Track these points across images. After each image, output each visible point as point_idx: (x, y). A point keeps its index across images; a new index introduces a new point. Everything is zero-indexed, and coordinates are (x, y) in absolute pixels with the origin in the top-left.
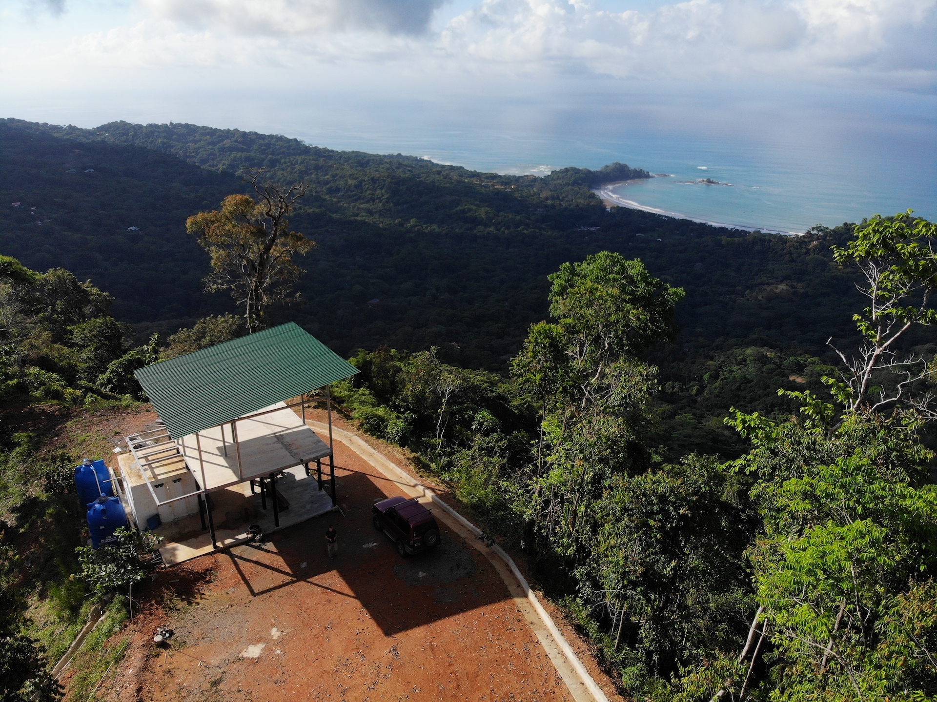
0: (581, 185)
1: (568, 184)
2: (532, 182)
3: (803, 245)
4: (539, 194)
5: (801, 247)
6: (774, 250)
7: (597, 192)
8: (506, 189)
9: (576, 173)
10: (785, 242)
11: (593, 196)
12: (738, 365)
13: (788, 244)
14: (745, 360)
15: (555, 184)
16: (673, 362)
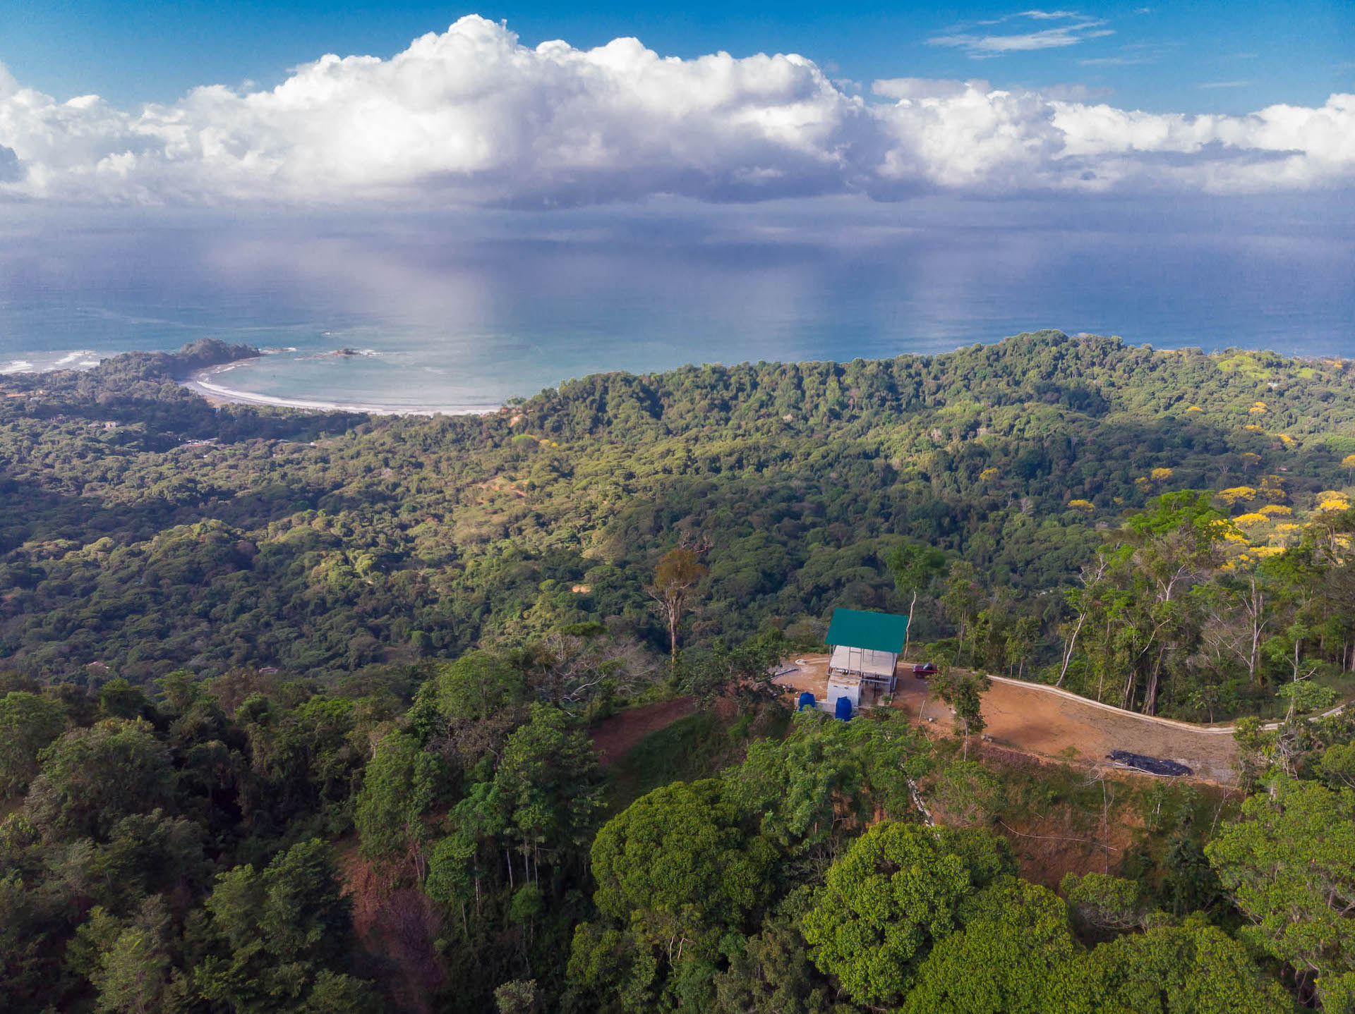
0: (159, 377)
1: (138, 379)
2: (70, 380)
3: (503, 423)
4: (93, 399)
5: (501, 428)
6: (470, 436)
7: (189, 386)
8: (30, 397)
9: (145, 360)
10: (481, 424)
11: (186, 392)
12: (508, 589)
13: (485, 426)
14: (513, 583)
15: (115, 381)
16: (424, 607)
